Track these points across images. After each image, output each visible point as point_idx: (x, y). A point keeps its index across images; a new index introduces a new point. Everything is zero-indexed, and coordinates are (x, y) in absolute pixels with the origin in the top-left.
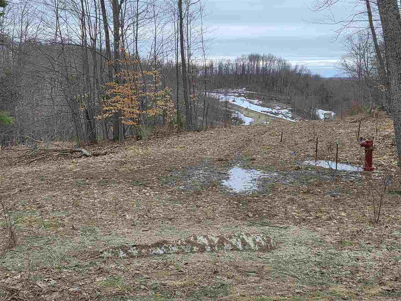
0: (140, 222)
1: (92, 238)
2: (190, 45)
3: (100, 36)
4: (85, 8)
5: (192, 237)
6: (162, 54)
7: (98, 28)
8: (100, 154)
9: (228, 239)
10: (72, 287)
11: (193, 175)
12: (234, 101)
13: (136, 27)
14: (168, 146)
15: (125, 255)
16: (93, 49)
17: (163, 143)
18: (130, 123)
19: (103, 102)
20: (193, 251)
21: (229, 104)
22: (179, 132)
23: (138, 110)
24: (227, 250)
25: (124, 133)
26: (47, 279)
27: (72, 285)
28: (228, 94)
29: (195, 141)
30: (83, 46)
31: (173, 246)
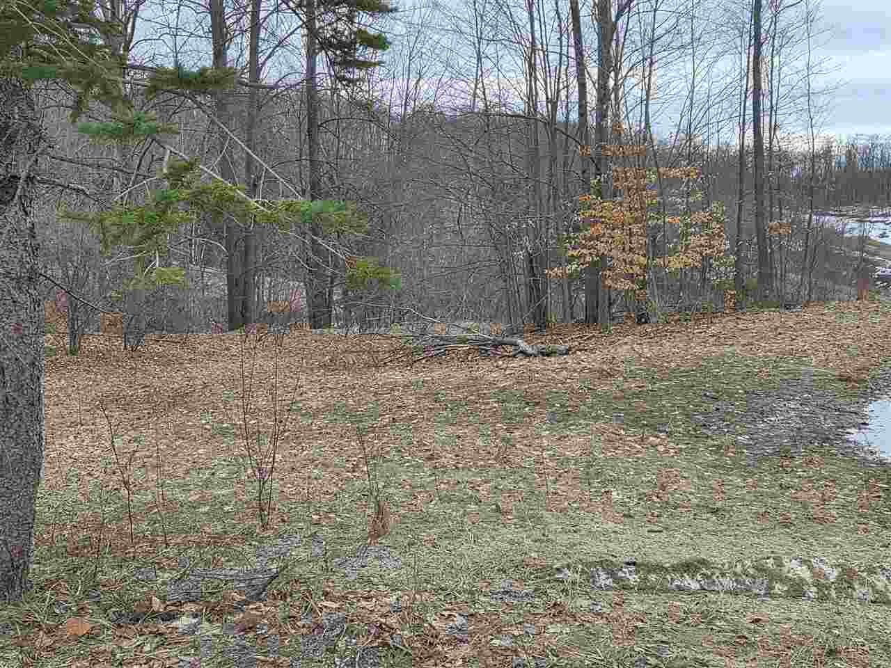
0: (643, 510)
1: (537, 534)
2: (777, 104)
3: (566, 93)
4: (537, 35)
5: (771, 559)
6: (706, 129)
7: (563, 76)
8: (555, 353)
9: (864, 574)
10: (496, 638)
11: (773, 411)
12: (882, 236)
13: (648, 69)
14: (712, 339)
15: (609, 582)
16: (550, 122)
17: (701, 333)
18: (625, 285)
19: (567, 238)
20: (772, 592)
21: (870, 244)
22: (738, 307)
23: (644, 256)
24: (862, 601)
25: (609, 307)
26: (448, 612)
27: (499, 632)
28: (868, 219)
29: (779, 330)
30: (530, 117)
31: (723, 575)
